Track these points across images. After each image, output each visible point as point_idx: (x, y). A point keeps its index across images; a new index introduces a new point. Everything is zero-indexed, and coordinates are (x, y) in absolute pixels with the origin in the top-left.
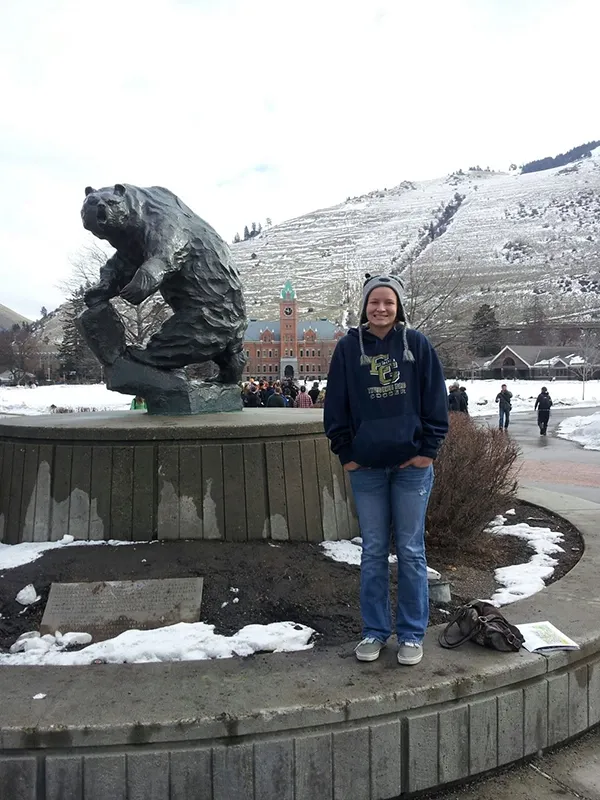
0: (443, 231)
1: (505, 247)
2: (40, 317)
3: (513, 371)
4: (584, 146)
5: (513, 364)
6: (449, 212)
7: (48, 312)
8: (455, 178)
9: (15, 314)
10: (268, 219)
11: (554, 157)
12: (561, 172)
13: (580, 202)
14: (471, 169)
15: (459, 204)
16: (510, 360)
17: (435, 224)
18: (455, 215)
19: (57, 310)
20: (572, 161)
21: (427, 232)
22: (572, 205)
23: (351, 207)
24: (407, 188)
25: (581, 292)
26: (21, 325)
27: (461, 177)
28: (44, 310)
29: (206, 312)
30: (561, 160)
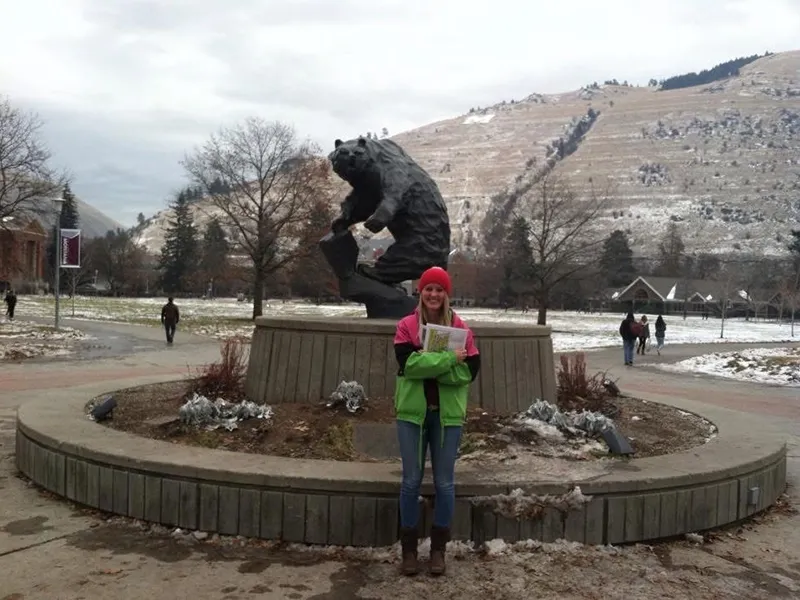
0: (574, 149)
1: (640, 170)
2: (136, 224)
3: (646, 304)
4: (731, 62)
5: (646, 296)
6: (581, 130)
7: (146, 219)
8: (590, 92)
9: (108, 220)
10: (384, 129)
11: (698, 73)
12: (705, 90)
13: (724, 124)
14: (607, 83)
15: (592, 121)
16: (643, 292)
17: (565, 141)
18: (588, 133)
19: (155, 217)
20: (717, 79)
21: (556, 150)
22: (716, 125)
23: (476, 119)
24: (536, 101)
25: (723, 222)
26: (115, 232)
27: (595, 91)
28: (141, 217)
29: (423, 239)
30: (705, 77)
